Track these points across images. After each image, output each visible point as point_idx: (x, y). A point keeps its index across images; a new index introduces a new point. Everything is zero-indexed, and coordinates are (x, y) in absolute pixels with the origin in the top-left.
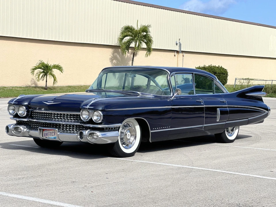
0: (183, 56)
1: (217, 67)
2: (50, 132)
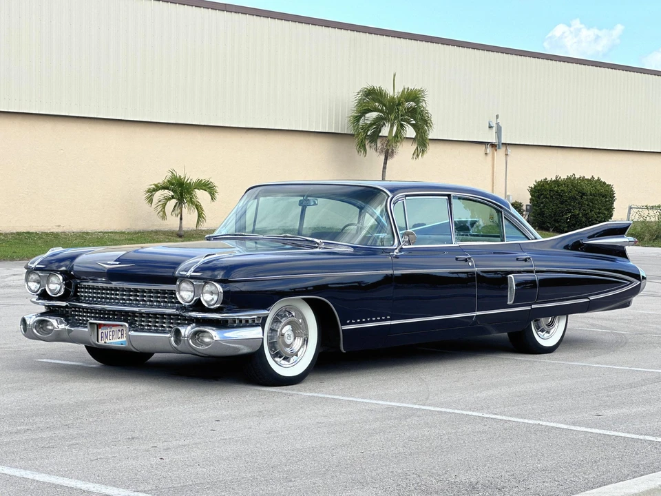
0: (507, 155)
1: (587, 180)
2: (114, 331)
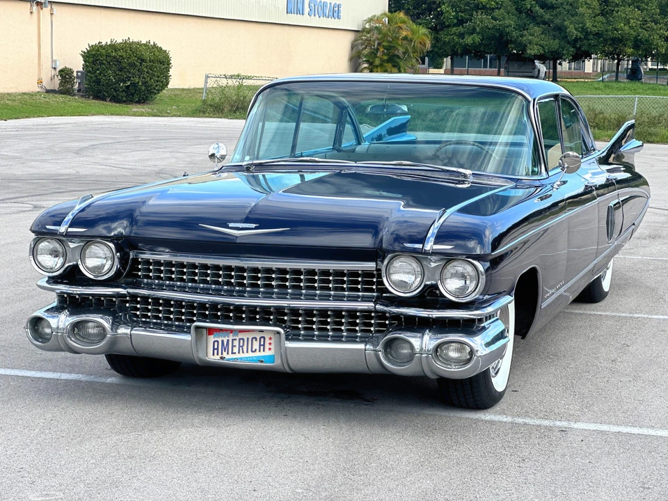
0: (52, 14)
2: (243, 339)
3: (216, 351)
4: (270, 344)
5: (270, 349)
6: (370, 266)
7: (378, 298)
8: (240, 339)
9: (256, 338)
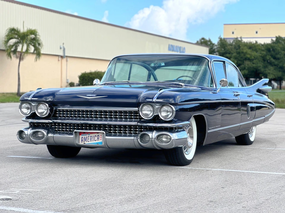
0: (67, 61)
2: (92, 136)
3: (82, 141)
4: (101, 138)
5: (101, 140)
6: (136, 109)
7: (139, 121)
8: (90, 136)
9: (96, 136)
